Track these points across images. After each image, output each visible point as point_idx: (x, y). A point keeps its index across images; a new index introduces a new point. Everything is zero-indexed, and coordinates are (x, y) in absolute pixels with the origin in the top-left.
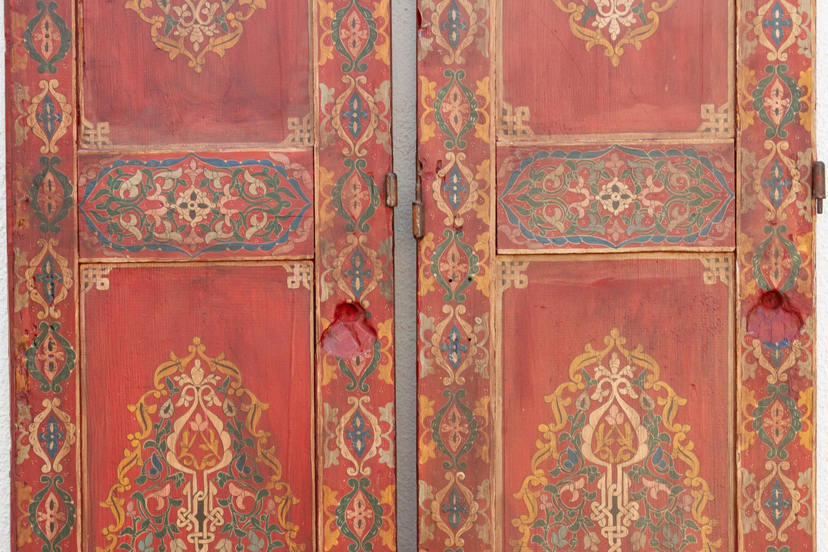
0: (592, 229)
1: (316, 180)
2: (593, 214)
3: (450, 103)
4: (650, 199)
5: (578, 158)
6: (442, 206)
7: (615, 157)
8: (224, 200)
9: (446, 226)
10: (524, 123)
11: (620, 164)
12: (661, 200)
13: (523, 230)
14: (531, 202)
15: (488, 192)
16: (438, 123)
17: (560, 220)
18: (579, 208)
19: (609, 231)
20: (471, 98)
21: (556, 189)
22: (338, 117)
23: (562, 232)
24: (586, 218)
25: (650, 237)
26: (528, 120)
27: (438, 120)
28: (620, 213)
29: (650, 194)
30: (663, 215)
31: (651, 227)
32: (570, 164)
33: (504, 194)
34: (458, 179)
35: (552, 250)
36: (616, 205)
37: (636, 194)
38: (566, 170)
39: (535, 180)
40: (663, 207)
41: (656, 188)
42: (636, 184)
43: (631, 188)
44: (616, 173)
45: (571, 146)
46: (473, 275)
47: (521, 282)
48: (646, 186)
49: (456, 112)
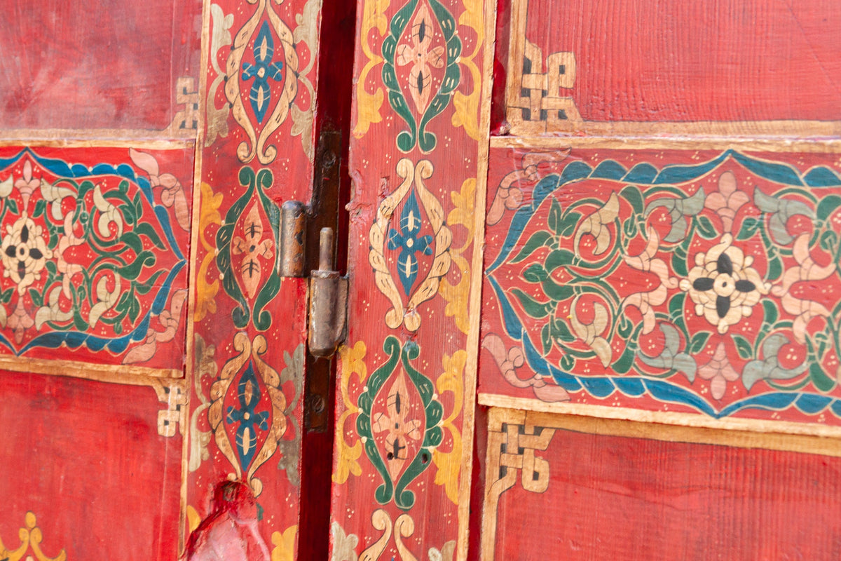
0: (668, 364)
1: (196, 210)
2: (673, 325)
3: (412, 46)
4: (802, 297)
5: (649, 181)
6: (385, 283)
7: (727, 182)
8: (64, 244)
9: (389, 330)
10: (563, 92)
11: (740, 199)
12: (827, 301)
13: (531, 354)
14: (548, 283)
15: (468, 255)
16: (388, 90)
17: (603, 335)
18: (644, 308)
19: (706, 371)
20: (448, 32)
21: (599, 256)
22: (236, 76)
23: (606, 364)
24: (657, 335)
25: (795, 395)
26: (570, 85)
27: (389, 84)
28: (732, 327)
29: (800, 282)
30: (829, 341)
31: (799, 371)
32: (631, 194)
33: (499, 262)
34: (416, 223)
35: (583, 406)
36: (723, 306)
37: (770, 280)
38: (623, 211)
39: (559, 233)
40: (828, 319)
41: (816, 267)
42: (771, 254)
43: (758, 264)
44: (728, 224)
45: (635, 152)
46: (431, 449)
47: (536, 476)
48: (792, 263)
49: (420, 67)
